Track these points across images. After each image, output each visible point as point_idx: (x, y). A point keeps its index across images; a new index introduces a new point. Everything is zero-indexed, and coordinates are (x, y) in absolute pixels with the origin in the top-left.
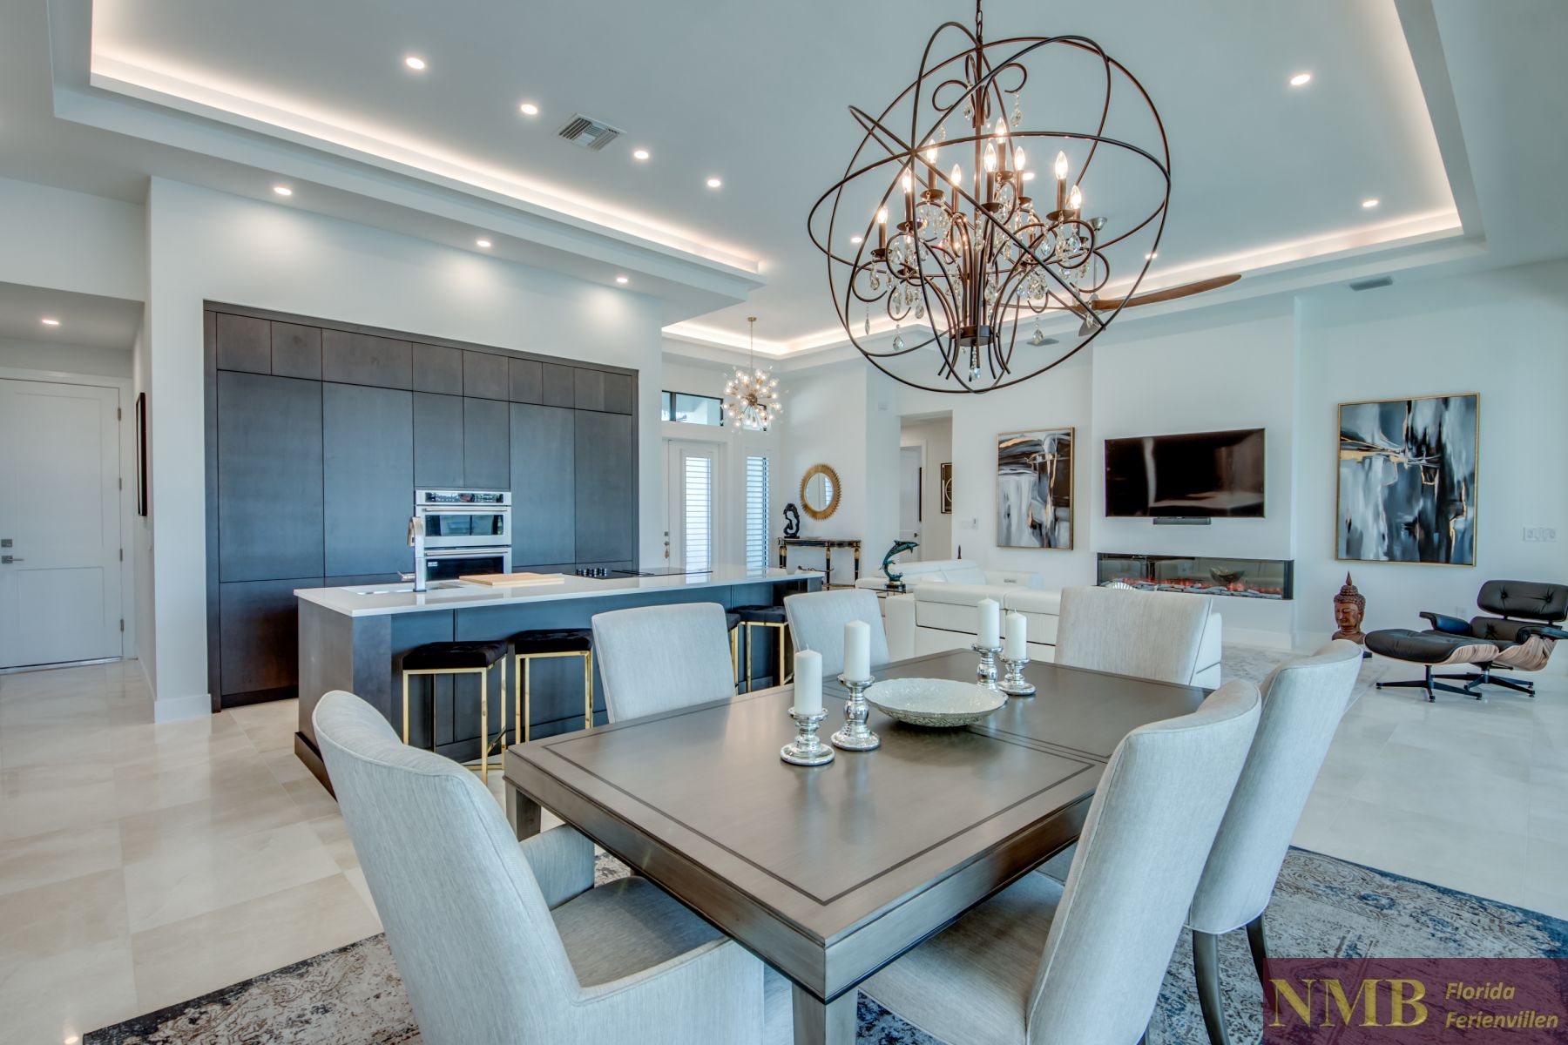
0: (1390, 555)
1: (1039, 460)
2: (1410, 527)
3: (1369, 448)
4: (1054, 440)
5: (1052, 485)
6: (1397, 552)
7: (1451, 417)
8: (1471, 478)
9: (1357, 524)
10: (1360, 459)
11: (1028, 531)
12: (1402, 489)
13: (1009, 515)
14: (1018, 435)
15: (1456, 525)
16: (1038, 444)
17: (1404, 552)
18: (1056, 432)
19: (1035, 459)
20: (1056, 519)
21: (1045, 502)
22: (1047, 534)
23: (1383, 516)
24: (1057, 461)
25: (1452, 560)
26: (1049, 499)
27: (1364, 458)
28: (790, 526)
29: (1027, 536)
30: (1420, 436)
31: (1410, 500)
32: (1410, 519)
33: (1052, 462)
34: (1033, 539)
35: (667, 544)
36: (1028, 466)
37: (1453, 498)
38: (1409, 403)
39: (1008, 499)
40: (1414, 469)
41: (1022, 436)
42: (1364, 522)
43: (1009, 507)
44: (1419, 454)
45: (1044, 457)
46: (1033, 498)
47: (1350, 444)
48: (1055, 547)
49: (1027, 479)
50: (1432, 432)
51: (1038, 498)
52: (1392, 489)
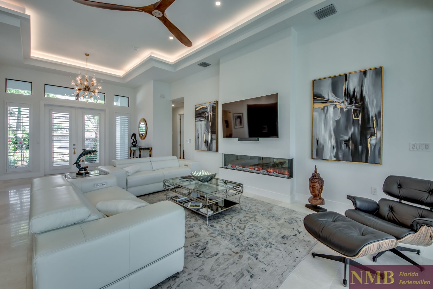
0: (337, 158)
1: (207, 115)
2: (347, 142)
3: (327, 102)
4: (211, 106)
5: (210, 125)
6: (341, 156)
7: (367, 82)
8: (379, 115)
9: (321, 141)
10: (322, 107)
11: (204, 144)
12: (343, 122)
13: (198, 137)
14: (201, 105)
15: (372, 141)
16: (206, 108)
17: (344, 156)
18: (212, 103)
19: (205, 114)
20: (212, 139)
21: (209, 132)
22: (209, 145)
23: (333, 136)
24: (212, 115)
25: (369, 161)
26: (210, 131)
27: (324, 107)
28: (134, 142)
29: (203, 146)
30: (351, 93)
31: (347, 128)
32: (346, 138)
33: (210, 115)
34: (205, 147)
35: (74, 149)
36: (203, 117)
37: (369, 126)
38: (346, 76)
39: (198, 131)
40: (348, 111)
41: (202, 105)
42: (324, 140)
43: (198, 134)
44: (351, 103)
45: (208, 113)
46: (205, 131)
47: (318, 100)
48: (212, 151)
49: (203, 123)
50: (358, 90)
51: (207, 131)
52: (338, 122)
